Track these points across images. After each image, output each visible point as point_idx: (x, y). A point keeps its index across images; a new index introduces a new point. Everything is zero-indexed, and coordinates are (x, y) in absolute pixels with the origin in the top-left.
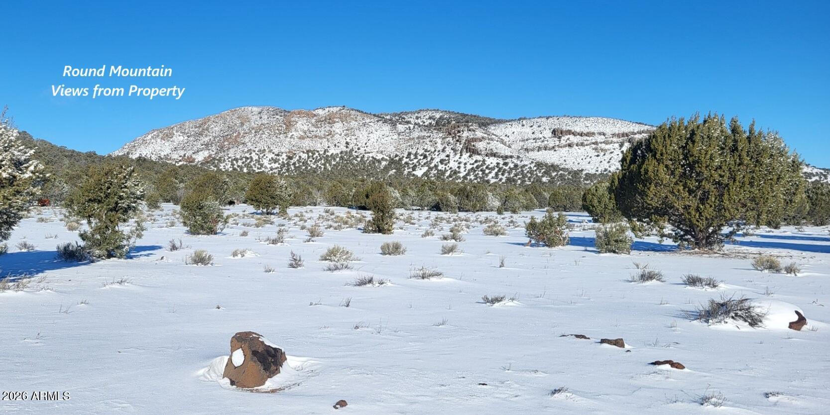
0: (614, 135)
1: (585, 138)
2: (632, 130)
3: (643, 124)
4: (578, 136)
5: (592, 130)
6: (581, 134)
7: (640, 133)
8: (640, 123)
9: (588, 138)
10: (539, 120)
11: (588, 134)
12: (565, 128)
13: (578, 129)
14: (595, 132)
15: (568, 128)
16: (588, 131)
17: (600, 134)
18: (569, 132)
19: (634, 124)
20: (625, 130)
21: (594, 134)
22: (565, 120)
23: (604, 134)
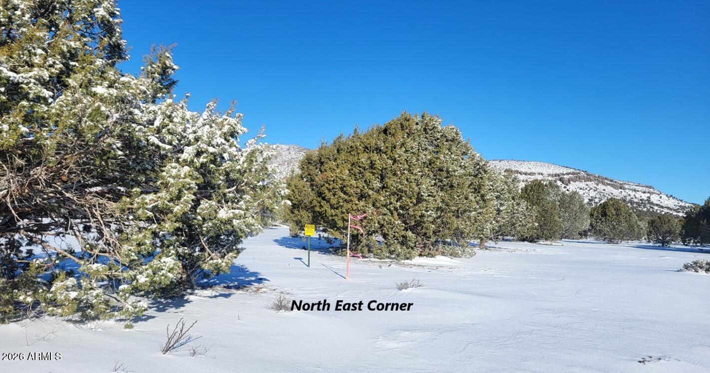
0: (549, 175)
1: (529, 176)
2: (562, 172)
3: (568, 167)
4: (523, 175)
5: (533, 171)
6: (526, 174)
7: (568, 174)
8: (566, 167)
9: (531, 177)
10: (494, 162)
11: (531, 174)
12: (514, 169)
13: (523, 170)
14: (536, 172)
15: (516, 169)
16: (530, 171)
17: (539, 174)
18: (517, 172)
19: (563, 168)
20: (558, 172)
21: (535, 173)
22: (514, 163)
23: (542, 174)
